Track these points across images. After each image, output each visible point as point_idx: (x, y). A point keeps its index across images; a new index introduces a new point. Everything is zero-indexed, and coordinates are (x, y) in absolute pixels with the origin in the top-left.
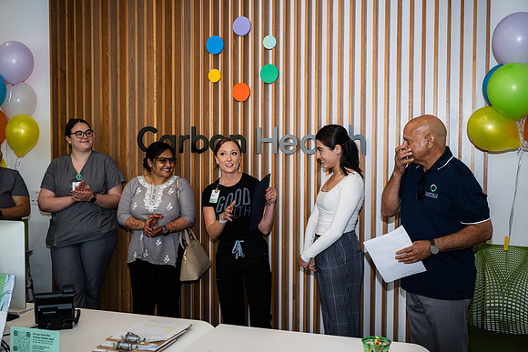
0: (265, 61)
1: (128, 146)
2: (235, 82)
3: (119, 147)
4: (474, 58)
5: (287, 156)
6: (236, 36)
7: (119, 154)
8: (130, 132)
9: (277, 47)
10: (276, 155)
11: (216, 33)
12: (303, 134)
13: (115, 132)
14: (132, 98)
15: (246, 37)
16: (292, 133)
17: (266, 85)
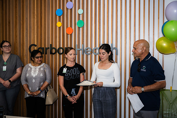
0: (79, 19)
1: (25, 52)
2: (67, 27)
3: (21, 52)
4: (159, 18)
5: (87, 56)
6: (67, 9)
7: (21, 55)
8: (26, 46)
9: (83, 14)
10: (83, 55)
11: (60, 8)
12: (93, 47)
13: (20, 46)
14: (27, 33)
15: (71, 9)
16: (89, 46)
17: (79, 28)
